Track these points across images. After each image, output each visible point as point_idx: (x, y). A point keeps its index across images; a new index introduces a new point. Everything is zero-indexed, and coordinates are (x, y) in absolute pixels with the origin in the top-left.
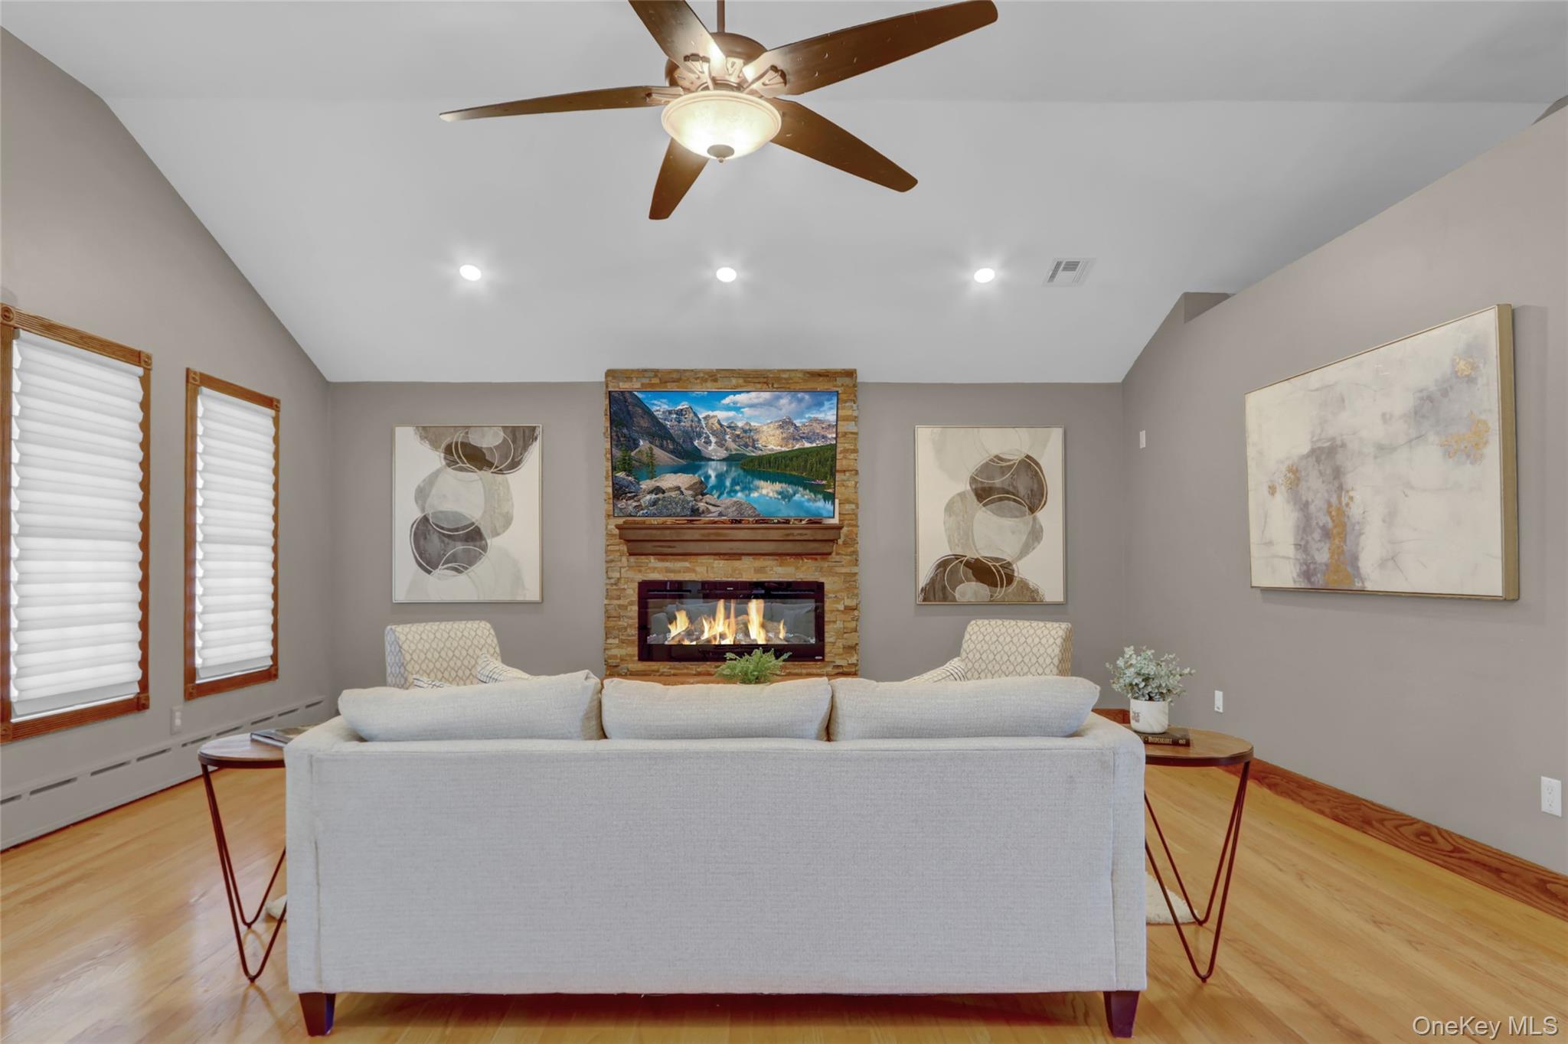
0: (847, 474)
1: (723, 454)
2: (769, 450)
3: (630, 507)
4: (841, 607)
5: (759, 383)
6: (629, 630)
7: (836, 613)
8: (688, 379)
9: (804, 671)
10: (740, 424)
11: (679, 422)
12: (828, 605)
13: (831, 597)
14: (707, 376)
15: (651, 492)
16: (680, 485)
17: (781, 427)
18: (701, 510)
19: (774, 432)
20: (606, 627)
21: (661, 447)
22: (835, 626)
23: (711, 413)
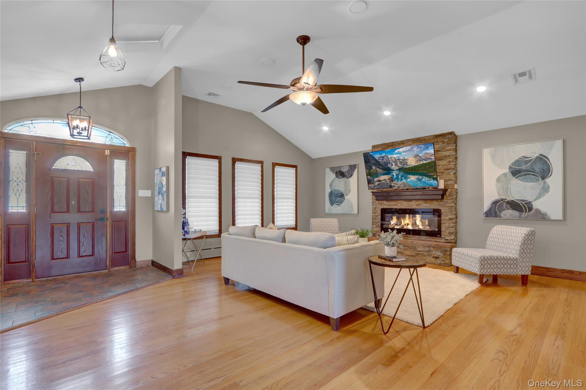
0: (450, 170)
1: (397, 168)
2: (412, 165)
3: (372, 186)
4: (448, 218)
5: (418, 142)
6: (378, 223)
7: (446, 220)
8: (395, 145)
9: (434, 240)
10: (401, 158)
11: (383, 160)
12: (443, 217)
13: (444, 215)
14: (401, 143)
15: (377, 181)
16: (386, 179)
17: (415, 157)
18: (392, 186)
19: (413, 159)
20: (372, 222)
21: (379, 168)
22: (445, 225)
23: (392, 156)
